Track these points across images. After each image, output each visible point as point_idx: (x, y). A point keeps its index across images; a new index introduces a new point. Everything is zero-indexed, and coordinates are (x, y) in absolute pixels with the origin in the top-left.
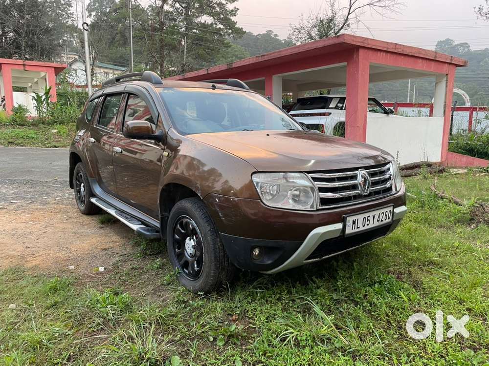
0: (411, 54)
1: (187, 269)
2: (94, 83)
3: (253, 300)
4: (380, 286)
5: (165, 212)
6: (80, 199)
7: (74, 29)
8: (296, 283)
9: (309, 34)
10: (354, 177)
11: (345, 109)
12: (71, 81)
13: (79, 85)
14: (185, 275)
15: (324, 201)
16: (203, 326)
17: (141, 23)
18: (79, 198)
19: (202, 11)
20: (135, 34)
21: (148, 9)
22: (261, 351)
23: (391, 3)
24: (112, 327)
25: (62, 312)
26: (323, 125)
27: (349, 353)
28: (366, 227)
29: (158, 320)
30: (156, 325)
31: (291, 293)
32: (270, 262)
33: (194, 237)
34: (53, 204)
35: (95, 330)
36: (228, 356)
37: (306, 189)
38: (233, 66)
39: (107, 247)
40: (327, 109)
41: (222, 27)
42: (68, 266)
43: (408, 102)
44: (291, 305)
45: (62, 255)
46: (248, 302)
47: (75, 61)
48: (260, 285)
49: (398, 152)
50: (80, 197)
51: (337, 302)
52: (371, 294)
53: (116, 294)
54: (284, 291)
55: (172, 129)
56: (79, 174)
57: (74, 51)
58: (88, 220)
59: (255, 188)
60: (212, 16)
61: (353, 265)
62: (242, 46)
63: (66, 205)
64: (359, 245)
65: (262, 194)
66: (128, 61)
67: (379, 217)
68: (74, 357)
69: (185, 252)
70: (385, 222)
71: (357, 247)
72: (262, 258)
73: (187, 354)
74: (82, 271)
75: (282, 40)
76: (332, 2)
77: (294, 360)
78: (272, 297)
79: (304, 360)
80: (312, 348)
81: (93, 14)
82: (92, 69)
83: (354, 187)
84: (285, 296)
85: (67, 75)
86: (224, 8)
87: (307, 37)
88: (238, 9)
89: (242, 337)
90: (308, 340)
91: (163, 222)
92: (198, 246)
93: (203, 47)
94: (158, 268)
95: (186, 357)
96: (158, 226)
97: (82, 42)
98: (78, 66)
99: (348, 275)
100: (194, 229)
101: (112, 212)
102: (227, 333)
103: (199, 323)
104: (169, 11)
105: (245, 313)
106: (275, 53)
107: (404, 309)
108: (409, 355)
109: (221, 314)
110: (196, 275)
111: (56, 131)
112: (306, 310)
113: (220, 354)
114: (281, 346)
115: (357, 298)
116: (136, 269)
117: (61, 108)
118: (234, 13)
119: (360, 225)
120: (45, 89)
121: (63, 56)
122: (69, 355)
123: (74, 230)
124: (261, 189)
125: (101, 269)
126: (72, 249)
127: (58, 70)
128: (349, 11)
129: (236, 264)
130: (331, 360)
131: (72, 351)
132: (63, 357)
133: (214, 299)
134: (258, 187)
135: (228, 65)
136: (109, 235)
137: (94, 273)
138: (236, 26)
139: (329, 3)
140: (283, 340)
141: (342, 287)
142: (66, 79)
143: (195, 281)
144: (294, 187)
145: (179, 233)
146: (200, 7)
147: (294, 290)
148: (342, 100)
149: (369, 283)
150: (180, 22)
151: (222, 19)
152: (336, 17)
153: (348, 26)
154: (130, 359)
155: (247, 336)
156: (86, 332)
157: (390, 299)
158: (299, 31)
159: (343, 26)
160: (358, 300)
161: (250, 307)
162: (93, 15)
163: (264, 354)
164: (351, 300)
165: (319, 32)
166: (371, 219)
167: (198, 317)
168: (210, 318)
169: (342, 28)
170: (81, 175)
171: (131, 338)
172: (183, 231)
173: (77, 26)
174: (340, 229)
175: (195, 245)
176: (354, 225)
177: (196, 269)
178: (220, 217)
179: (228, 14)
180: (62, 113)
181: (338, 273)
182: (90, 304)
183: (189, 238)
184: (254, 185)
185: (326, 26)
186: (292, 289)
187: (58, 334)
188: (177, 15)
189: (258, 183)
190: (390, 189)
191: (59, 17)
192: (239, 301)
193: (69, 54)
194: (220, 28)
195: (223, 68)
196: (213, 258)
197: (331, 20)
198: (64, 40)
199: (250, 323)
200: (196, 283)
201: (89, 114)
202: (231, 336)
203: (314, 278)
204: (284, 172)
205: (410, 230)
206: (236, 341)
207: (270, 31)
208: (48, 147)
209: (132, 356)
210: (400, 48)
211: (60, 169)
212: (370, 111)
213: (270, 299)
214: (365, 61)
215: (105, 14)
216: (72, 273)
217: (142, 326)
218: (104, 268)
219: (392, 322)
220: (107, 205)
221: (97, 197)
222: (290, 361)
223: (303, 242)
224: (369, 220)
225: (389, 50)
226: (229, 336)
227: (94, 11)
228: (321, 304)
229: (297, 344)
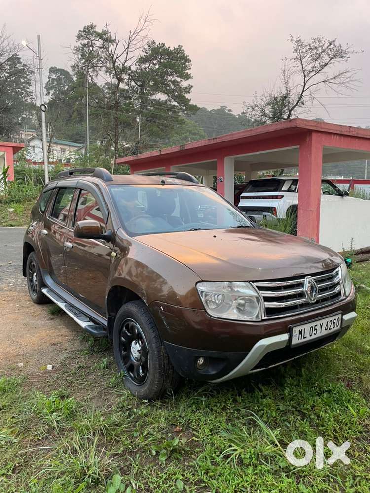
0: (365, 136)
1: (132, 372)
2: (51, 160)
3: (198, 409)
4: (329, 395)
5: (112, 312)
6: (33, 289)
7: (33, 106)
8: (242, 390)
9: (263, 111)
10: (301, 285)
11: (298, 192)
12: (28, 158)
13: (36, 161)
14: (130, 379)
15: (269, 311)
16: (146, 438)
17: (97, 101)
18: (32, 287)
19: (156, 89)
20: (91, 112)
21: (104, 87)
22: (204, 469)
23: (347, 80)
24: (57, 435)
25: (9, 416)
26: (275, 208)
27: (293, 473)
28: (314, 337)
29: (101, 430)
30: (100, 435)
31: (237, 401)
32: (213, 372)
33: (140, 342)
34: (6, 290)
35: (40, 438)
36: (169, 474)
37: (251, 298)
38: (186, 148)
39: (56, 341)
40: (279, 191)
41: (176, 104)
42: (17, 362)
43: (365, 179)
44: (236, 415)
45: (12, 350)
46: (193, 410)
47: (33, 138)
48: (204, 393)
49: (352, 239)
50: (32, 285)
51: (284, 413)
52: (320, 405)
53: (62, 397)
54: (230, 400)
55: (121, 229)
56: (32, 263)
57: (32, 127)
58: (39, 310)
59: (200, 297)
60: (167, 94)
61: (301, 370)
62: (196, 122)
63: (18, 293)
64: (307, 353)
65: (206, 302)
66: (84, 137)
67: (327, 325)
68: (19, 468)
69: (131, 356)
70: (333, 330)
71: (304, 354)
72: (206, 368)
73: (129, 470)
74: (31, 369)
75: (236, 115)
76: (286, 80)
77: (236, 482)
78: (216, 406)
79: (247, 481)
80: (256, 467)
81: (52, 92)
82: (49, 147)
83: (301, 295)
84: (230, 405)
85: (25, 153)
86: (178, 85)
87: (261, 114)
88: (192, 87)
89: (184, 451)
90: (252, 458)
91: (111, 321)
92: (143, 351)
93: (157, 124)
94: (104, 367)
95: (128, 473)
96: (105, 323)
97: (40, 121)
98: (36, 143)
99: (295, 383)
100: (139, 333)
101: (62, 305)
102: (170, 447)
103: (142, 434)
104: (125, 89)
105: (189, 423)
106: (227, 135)
107: (352, 424)
108: (354, 477)
109: (164, 424)
110: (141, 381)
111: (12, 209)
112: (252, 422)
113: (162, 470)
114: (224, 464)
115: (305, 409)
116: (83, 368)
117: (18, 186)
118: (188, 90)
119: (307, 335)
120: (3, 168)
121: (21, 133)
122: (15, 466)
123: (24, 322)
124: (205, 297)
125: (49, 367)
126: (23, 343)
127: (16, 150)
128: (304, 89)
129: (180, 374)
130: (275, 483)
131: (17, 462)
132: (8, 468)
133: (159, 406)
134: (202, 296)
135: (180, 146)
136: (59, 327)
137: (42, 371)
138: (190, 103)
139: (283, 81)
140: (227, 457)
141: (290, 396)
142: (23, 156)
143: (140, 387)
144: (239, 297)
145: (126, 336)
146: (155, 85)
147: (239, 399)
148: (295, 182)
149: (317, 393)
150: (135, 99)
151: (176, 96)
152: (291, 94)
153: (303, 103)
154: (73, 474)
155: (189, 451)
156: (31, 440)
157: (338, 411)
158: (253, 109)
159: (297, 103)
160: (305, 411)
161: (194, 417)
162: (51, 94)
163: (207, 473)
164: (299, 411)
165: (273, 109)
166: (318, 328)
167: (142, 427)
168: (154, 428)
169: (296, 105)
170: (33, 265)
171: (74, 451)
172: (129, 334)
173: (35, 104)
174: (286, 340)
175: (140, 350)
176: (300, 335)
177: (141, 374)
178: (164, 325)
179: (182, 92)
180: (19, 192)
181: (286, 380)
182: (36, 409)
183: (134, 341)
184: (199, 294)
185: (280, 104)
186: (238, 397)
187: (4, 441)
188: (133, 93)
189: (202, 292)
190: (339, 294)
191: (18, 96)
192: (184, 411)
193: (28, 131)
194: (174, 105)
195: (176, 150)
196: (158, 366)
197: (285, 97)
198: (23, 118)
199: (194, 435)
200: (141, 388)
201: (42, 204)
202: (174, 450)
203: (260, 385)
204: (229, 281)
205: (362, 329)
206: (178, 456)
207: (225, 106)
208: (4, 226)
209: (74, 471)
210: (355, 131)
211: (15, 251)
212: (324, 193)
213: (215, 408)
214: (318, 145)
215: (63, 92)
216: (21, 371)
217: (86, 437)
218: (51, 366)
219: (339, 438)
220: (58, 297)
221: (48, 288)
222: (232, 482)
223: (247, 354)
224: (316, 329)
225: (343, 133)
226: (172, 450)
227: (52, 89)
228: (267, 415)
229: (241, 462)
